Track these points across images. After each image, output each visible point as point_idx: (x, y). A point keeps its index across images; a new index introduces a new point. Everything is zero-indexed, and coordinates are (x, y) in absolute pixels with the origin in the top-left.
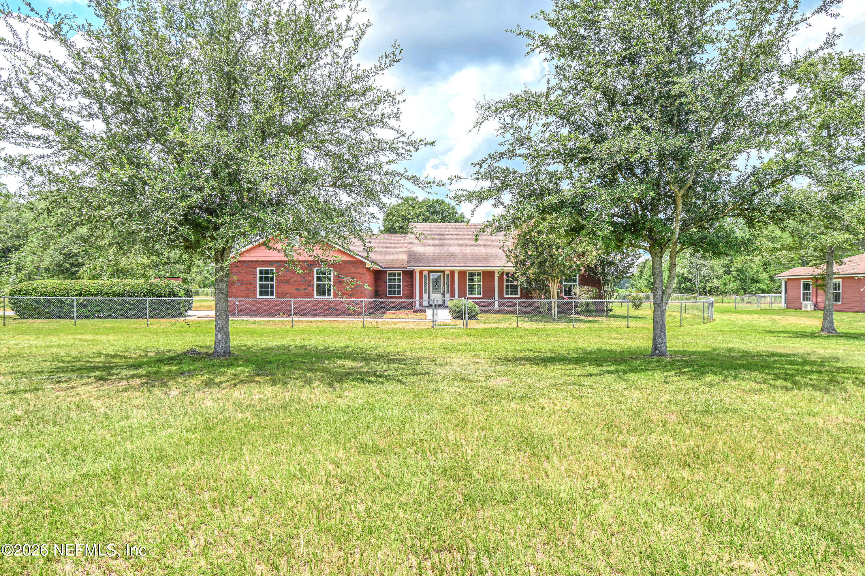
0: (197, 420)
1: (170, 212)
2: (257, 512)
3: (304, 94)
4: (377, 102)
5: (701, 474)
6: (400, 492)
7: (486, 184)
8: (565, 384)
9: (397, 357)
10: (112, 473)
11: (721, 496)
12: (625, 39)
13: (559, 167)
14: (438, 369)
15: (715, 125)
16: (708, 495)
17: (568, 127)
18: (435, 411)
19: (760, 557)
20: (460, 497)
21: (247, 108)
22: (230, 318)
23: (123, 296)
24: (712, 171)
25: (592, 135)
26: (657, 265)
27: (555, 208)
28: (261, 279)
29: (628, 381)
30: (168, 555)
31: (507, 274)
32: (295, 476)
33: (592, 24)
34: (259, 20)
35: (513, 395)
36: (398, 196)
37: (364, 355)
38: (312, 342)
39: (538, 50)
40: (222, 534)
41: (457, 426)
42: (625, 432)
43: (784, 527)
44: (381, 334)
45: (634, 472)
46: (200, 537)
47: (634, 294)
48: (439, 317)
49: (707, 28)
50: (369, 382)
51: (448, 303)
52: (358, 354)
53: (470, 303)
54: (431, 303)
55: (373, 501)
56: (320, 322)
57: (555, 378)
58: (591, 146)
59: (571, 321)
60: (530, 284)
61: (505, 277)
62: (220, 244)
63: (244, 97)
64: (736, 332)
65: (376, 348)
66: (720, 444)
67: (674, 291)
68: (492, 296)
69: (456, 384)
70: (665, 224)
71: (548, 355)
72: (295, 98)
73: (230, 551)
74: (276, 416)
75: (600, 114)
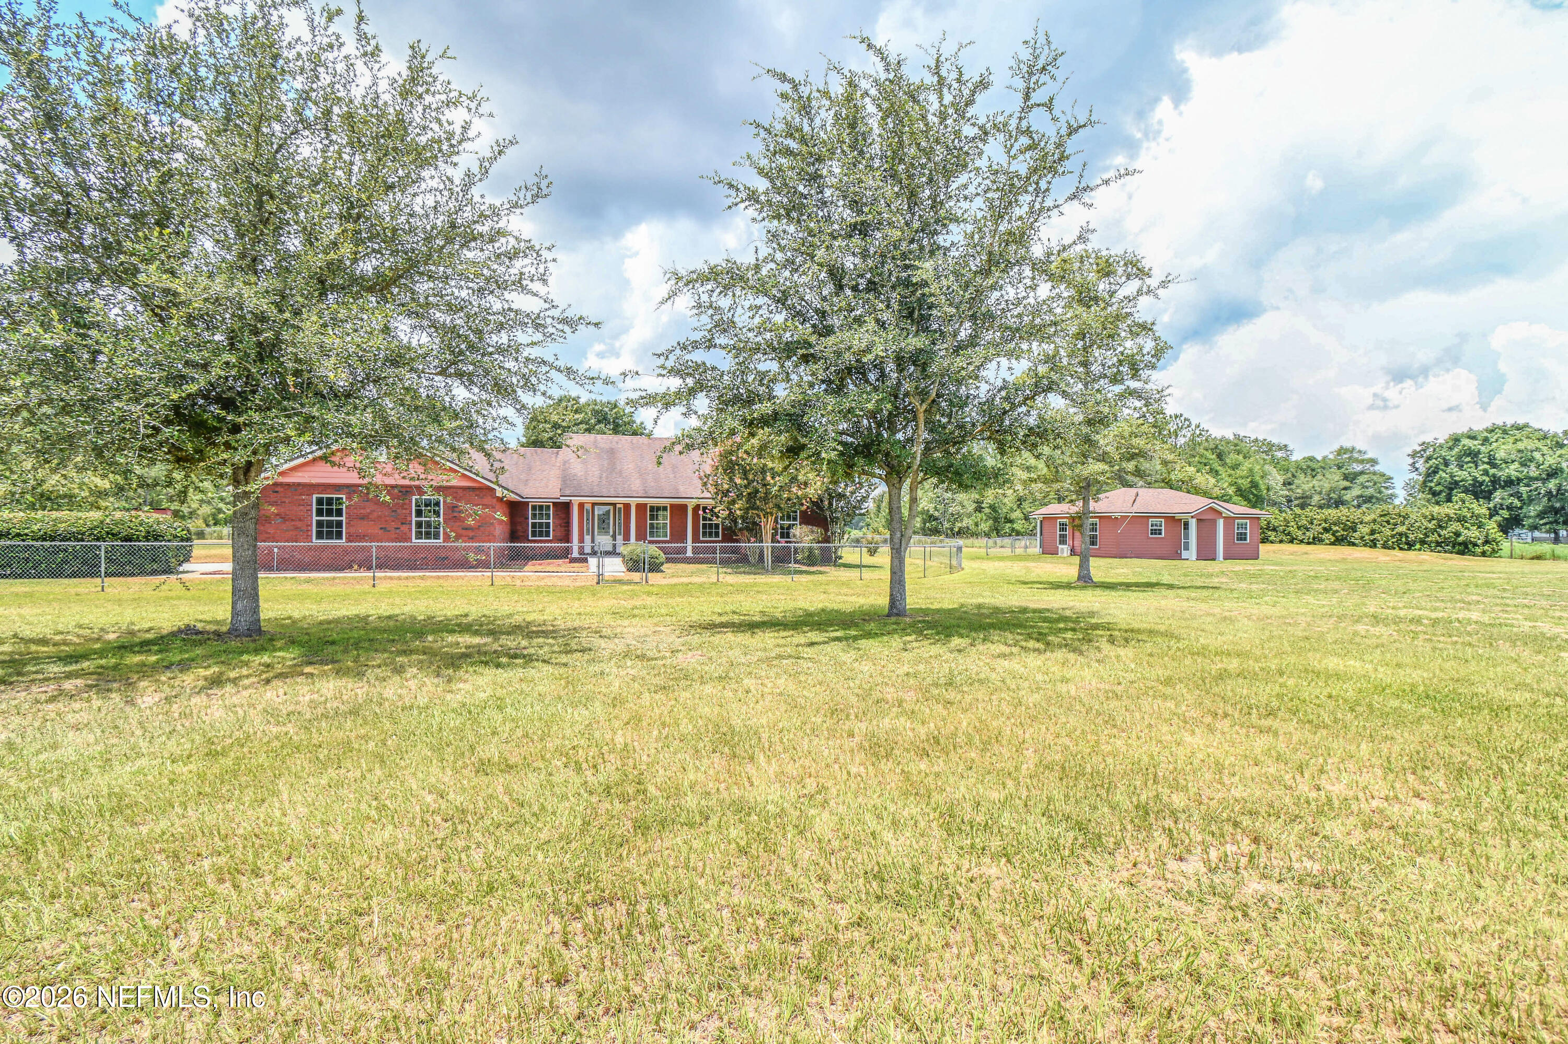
0: (193, 741)
1: (144, 401)
2: (300, 883)
3: (394, 230)
4: (513, 255)
5: (942, 764)
6: (540, 825)
7: (675, 383)
8: (779, 657)
9: (544, 628)
10: (20, 843)
11: (963, 789)
12: (855, 205)
13: (774, 366)
14: (603, 643)
15: (961, 325)
16: (948, 789)
17: (784, 312)
18: (597, 704)
19: (1004, 860)
20: (629, 824)
21: (294, 243)
22: (261, 575)
23: (52, 539)
24: (959, 382)
25: (814, 326)
26: (895, 498)
27: (765, 421)
28: (320, 512)
29: (859, 649)
30: (129, 970)
31: (705, 509)
32: (368, 818)
33: (815, 177)
34: (314, 108)
35: (708, 676)
36: (544, 394)
37: (491, 627)
38: (406, 609)
39: (742, 206)
40: (233, 923)
41: (628, 723)
42: (852, 717)
43: (1031, 819)
44: (520, 594)
45: (862, 768)
46: (192, 933)
47: (869, 536)
48: (607, 569)
49: (952, 204)
50: (498, 666)
51: (621, 549)
52: (481, 625)
53: (653, 550)
54: (596, 549)
55: (497, 842)
56: (422, 578)
57: (765, 650)
58: (813, 339)
59: (790, 573)
60: (735, 522)
61: (701, 512)
62: (240, 457)
63: (288, 224)
64: (986, 583)
65: (510, 616)
66: (965, 724)
67: (915, 533)
68: (683, 539)
69: (629, 663)
70: (904, 447)
71: (757, 618)
72: (378, 234)
73: (246, 948)
74: (340, 727)
75: (824, 299)
